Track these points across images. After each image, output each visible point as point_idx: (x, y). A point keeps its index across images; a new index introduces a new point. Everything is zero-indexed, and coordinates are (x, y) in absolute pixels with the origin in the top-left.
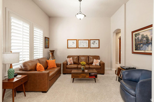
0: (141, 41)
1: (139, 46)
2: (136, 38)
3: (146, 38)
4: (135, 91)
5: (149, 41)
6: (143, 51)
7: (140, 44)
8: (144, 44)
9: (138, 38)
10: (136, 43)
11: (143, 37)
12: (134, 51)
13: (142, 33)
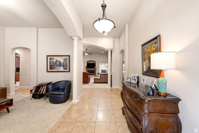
0: (55, 64)
1: (53, 67)
2: (51, 61)
3: (59, 62)
4: (64, 92)
5: (61, 64)
6: (57, 70)
7: (54, 66)
8: (57, 66)
9: (53, 61)
10: (51, 64)
11: (57, 61)
12: (49, 70)
13: (56, 58)
